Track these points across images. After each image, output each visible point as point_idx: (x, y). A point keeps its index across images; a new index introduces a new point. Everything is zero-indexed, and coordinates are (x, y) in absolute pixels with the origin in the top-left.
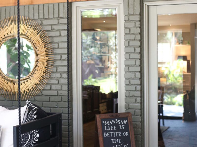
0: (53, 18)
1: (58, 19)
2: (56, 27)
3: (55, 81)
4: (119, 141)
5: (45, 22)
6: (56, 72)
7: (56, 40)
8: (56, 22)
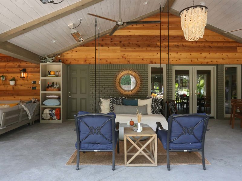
0: (142, 69)
1: (144, 69)
2: (143, 72)
3: (143, 91)
4: (173, 109)
5: (139, 70)
6: (143, 87)
7: (143, 76)
8: (143, 70)
